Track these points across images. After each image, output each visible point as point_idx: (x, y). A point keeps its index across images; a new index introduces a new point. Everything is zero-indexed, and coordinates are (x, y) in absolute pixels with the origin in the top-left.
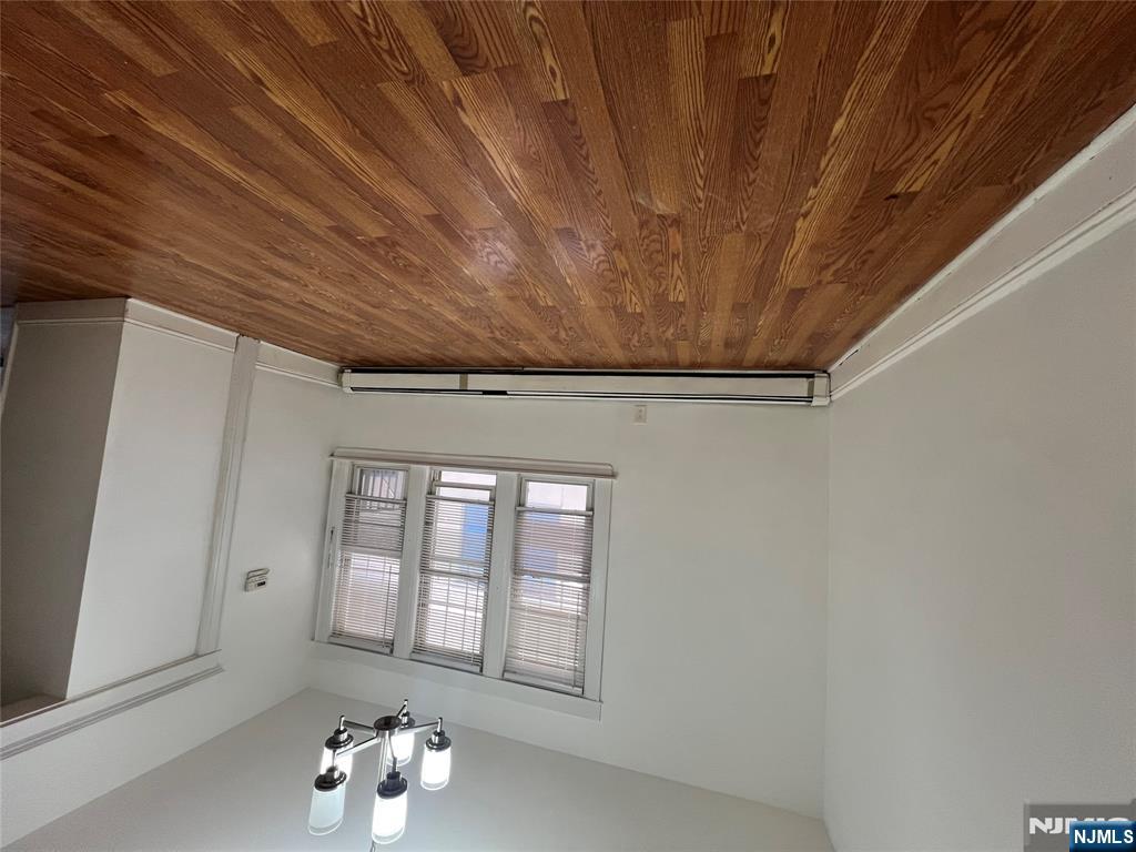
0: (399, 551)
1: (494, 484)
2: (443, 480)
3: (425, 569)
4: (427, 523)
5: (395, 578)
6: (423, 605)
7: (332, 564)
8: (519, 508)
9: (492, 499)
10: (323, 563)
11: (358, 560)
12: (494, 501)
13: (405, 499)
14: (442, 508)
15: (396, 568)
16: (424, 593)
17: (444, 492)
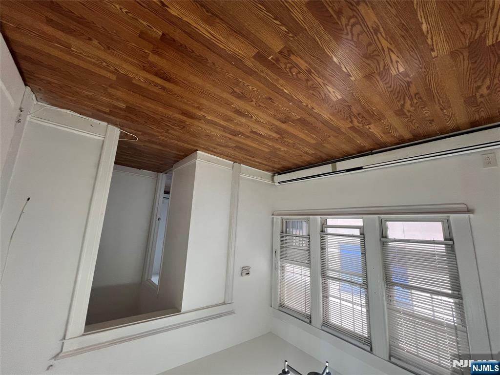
0: (309, 264)
1: (362, 225)
2: (328, 224)
3: (324, 275)
4: (322, 249)
5: (308, 279)
6: (326, 297)
7: (277, 268)
8: (382, 239)
9: (362, 234)
10: (273, 267)
11: (289, 267)
12: (363, 234)
13: (309, 235)
14: (330, 240)
15: (308, 273)
16: (325, 289)
17: (330, 230)
